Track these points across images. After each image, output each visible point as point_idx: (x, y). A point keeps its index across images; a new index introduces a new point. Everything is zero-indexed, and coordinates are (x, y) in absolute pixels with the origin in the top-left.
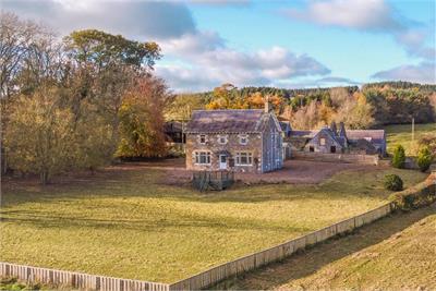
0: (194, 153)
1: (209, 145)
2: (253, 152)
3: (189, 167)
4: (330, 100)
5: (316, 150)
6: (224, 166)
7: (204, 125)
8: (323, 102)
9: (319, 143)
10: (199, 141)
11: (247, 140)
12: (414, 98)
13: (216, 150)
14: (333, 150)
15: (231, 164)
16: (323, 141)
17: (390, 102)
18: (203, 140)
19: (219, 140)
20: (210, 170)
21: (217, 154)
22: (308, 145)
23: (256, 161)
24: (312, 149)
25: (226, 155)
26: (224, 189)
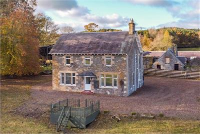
0: (59, 74)
1: (74, 66)
2: (118, 74)
3: (55, 87)
4: (149, 34)
5: (162, 67)
6: (88, 87)
7: (70, 47)
8: (145, 35)
9: (164, 61)
10: (65, 62)
11: (112, 62)
12: (191, 34)
13: (81, 71)
14: (176, 67)
15: (96, 85)
16: (168, 60)
17: (179, 36)
18: (68, 62)
19: (84, 62)
20: (75, 91)
21: (82, 75)
22: (156, 63)
23: (122, 83)
24: (159, 66)
25: (91, 77)
26: (87, 126)
